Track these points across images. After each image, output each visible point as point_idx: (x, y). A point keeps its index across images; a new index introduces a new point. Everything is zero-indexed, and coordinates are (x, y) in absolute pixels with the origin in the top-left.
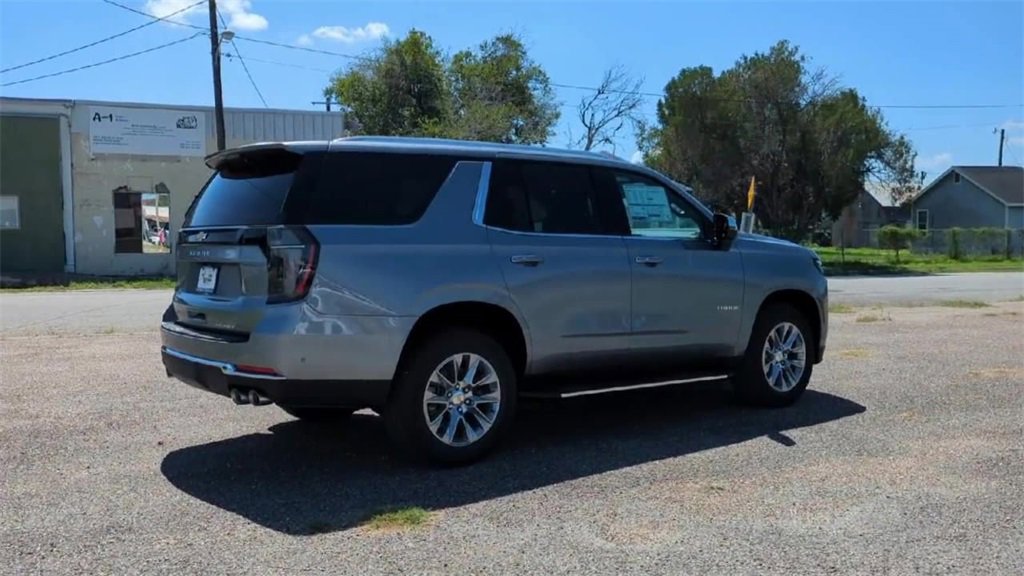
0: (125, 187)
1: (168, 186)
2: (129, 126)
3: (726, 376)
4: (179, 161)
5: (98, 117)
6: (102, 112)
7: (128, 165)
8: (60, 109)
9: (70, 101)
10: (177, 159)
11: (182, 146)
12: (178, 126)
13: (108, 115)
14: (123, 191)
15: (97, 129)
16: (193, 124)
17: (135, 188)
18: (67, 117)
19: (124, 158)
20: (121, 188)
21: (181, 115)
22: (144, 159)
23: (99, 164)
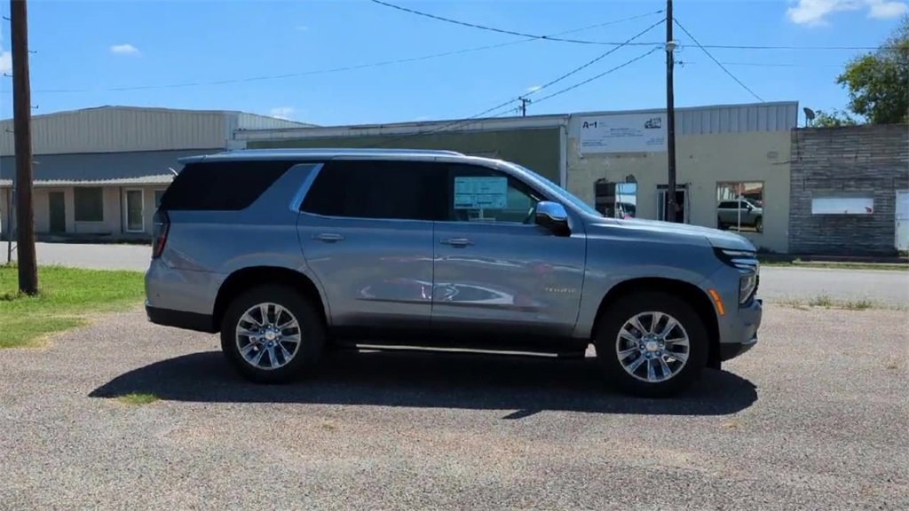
0: (604, 179)
1: (636, 177)
2: (609, 129)
3: (556, 355)
4: (645, 156)
5: (586, 125)
6: (589, 120)
7: (607, 162)
8: (561, 122)
9: (567, 115)
10: (645, 155)
11: (648, 143)
12: (646, 127)
13: (593, 122)
14: (601, 182)
15: (586, 134)
16: (658, 125)
17: (610, 180)
18: (565, 126)
19: (603, 156)
20: (600, 180)
21: (647, 118)
22: (618, 156)
23: (585, 162)
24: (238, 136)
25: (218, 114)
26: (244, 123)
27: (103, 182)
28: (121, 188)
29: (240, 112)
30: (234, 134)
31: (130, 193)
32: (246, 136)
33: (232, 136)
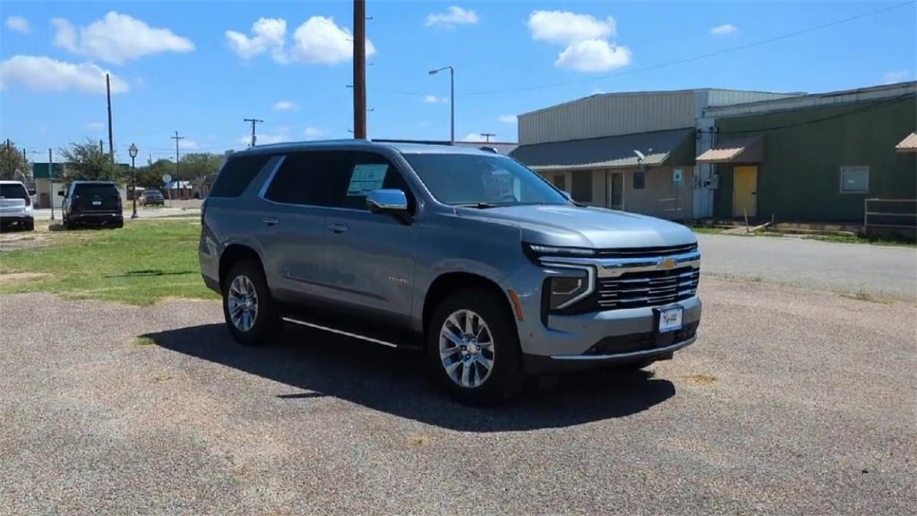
3: (395, 346)
24: (707, 114)
25: (688, 94)
26: (713, 100)
27: (590, 165)
28: (606, 170)
29: (710, 89)
30: (703, 113)
31: (614, 176)
32: (714, 114)
33: (701, 114)
